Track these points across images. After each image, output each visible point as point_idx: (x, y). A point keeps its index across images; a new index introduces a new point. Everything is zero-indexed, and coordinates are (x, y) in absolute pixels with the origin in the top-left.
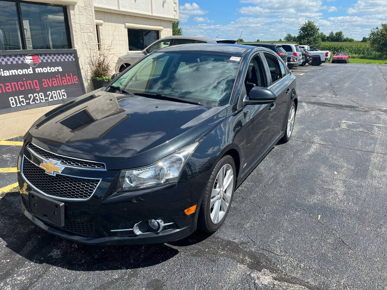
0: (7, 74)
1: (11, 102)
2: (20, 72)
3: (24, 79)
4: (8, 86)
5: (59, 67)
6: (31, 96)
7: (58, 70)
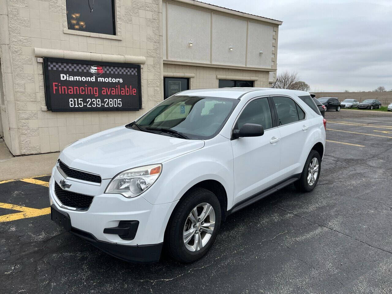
0: (71, 79)
1: (70, 103)
2: (84, 79)
3: (86, 85)
4: (71, 89)
5: (120, 79)
6: (89, 101)
7: (119, 81)
